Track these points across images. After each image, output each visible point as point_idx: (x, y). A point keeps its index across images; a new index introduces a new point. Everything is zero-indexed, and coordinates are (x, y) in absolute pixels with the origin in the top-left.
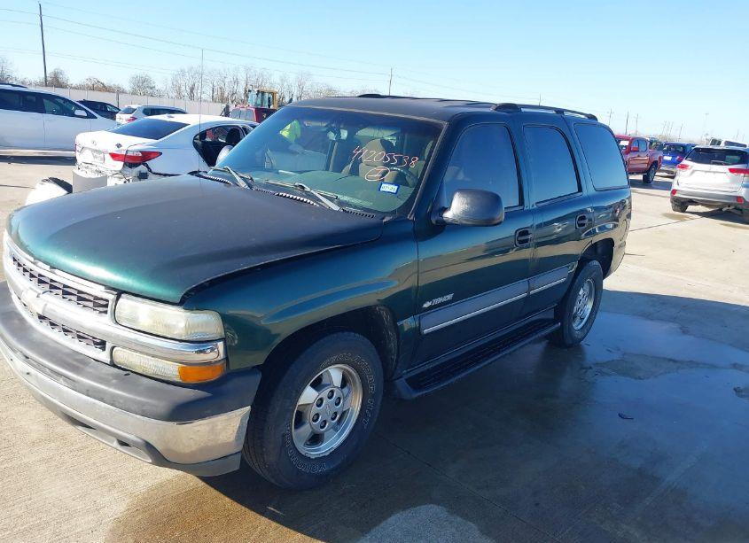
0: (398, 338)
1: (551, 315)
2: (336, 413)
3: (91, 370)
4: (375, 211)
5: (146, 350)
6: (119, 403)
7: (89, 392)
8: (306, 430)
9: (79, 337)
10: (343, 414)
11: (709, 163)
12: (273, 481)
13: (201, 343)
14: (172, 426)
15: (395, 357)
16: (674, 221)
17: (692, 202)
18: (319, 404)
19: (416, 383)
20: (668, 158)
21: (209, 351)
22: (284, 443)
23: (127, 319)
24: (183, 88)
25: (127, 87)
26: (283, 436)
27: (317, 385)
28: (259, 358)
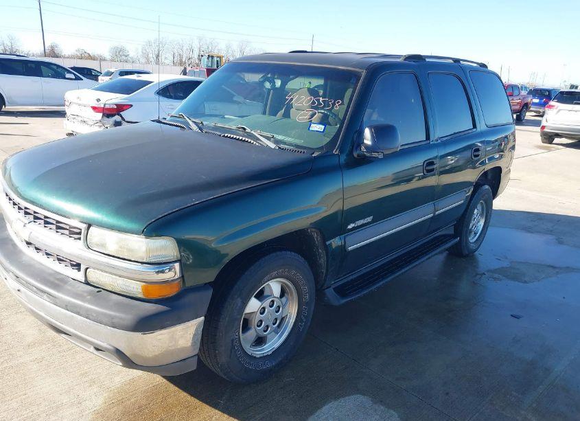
0: (327, 255)
1: (451, 231)
2: (276, 319)
3: (69, 288)
4: (305, 148)
5: (115, 272)
6: (93, 316)
7: (67, 307)
8: (252, 334)
9: (59, 260)
10: (283, 319)
11: (572, 103)
12: (225, 377)
13: (160, 265)
14: (138, 336)
15: (324, 271)
16: (543, 151)
17: (558, 135)
18: (263, 311)
19: (342, 291)
20: (536, 101)
21: (167, 271)
22: (233, 347)
23: (97, 245)
24: (150, 55)
25: (107, 55)
26: (233, 341)
27: (260, 296)
28: (210, 275)
